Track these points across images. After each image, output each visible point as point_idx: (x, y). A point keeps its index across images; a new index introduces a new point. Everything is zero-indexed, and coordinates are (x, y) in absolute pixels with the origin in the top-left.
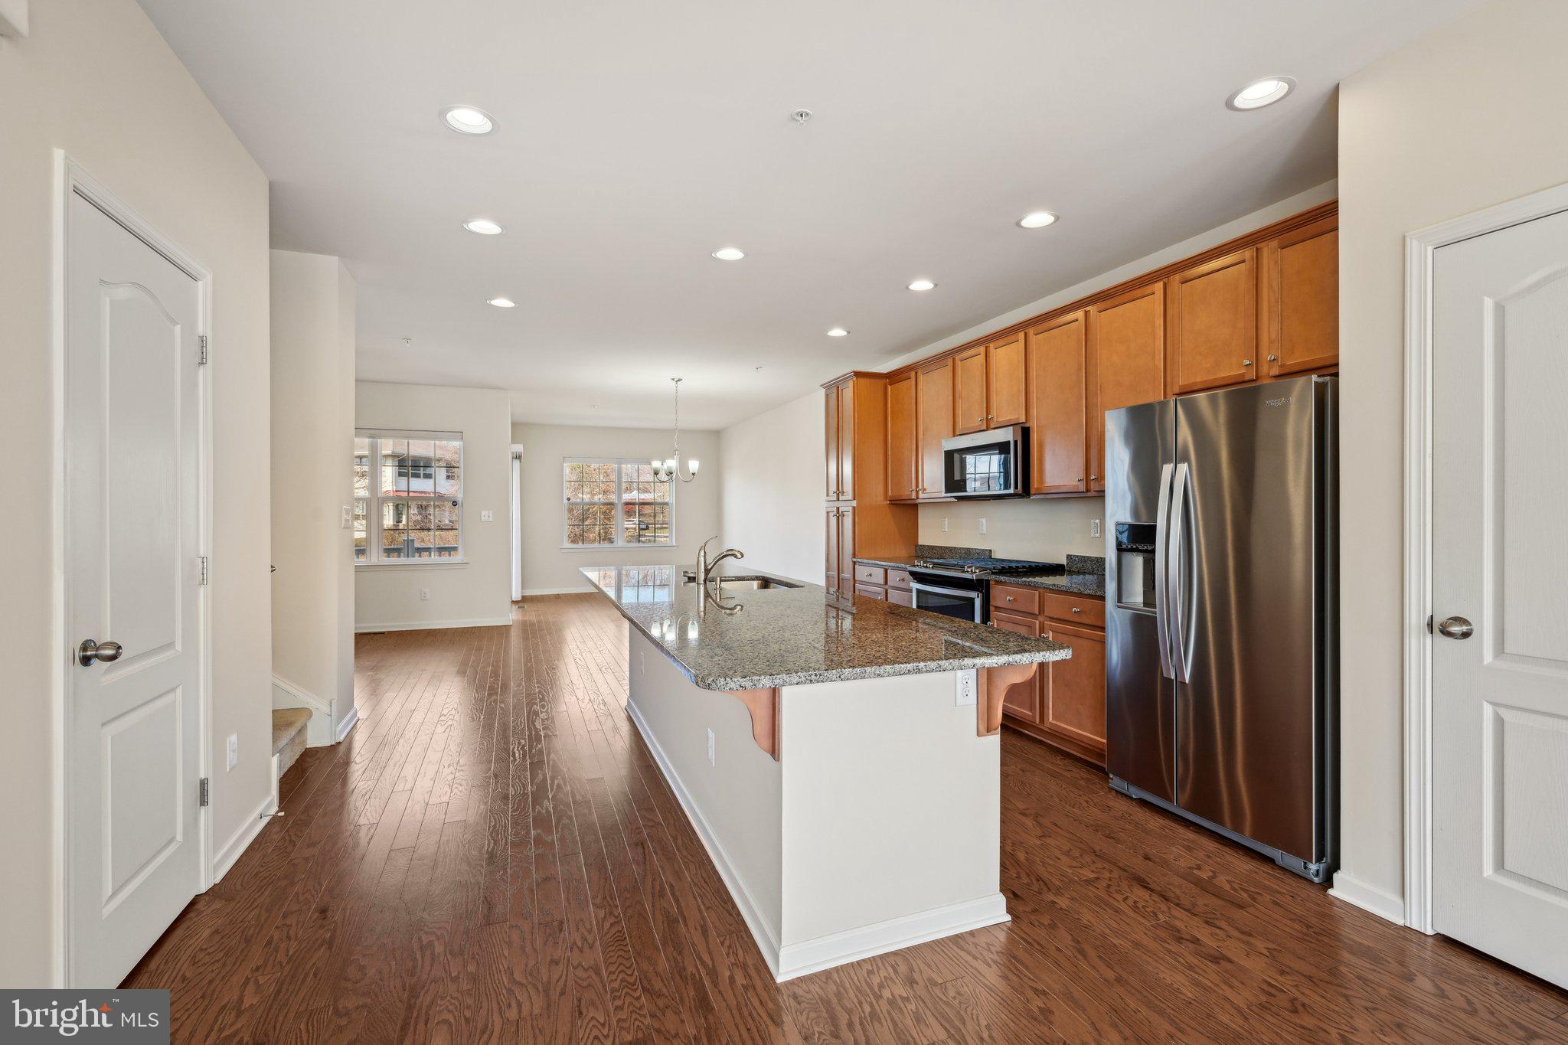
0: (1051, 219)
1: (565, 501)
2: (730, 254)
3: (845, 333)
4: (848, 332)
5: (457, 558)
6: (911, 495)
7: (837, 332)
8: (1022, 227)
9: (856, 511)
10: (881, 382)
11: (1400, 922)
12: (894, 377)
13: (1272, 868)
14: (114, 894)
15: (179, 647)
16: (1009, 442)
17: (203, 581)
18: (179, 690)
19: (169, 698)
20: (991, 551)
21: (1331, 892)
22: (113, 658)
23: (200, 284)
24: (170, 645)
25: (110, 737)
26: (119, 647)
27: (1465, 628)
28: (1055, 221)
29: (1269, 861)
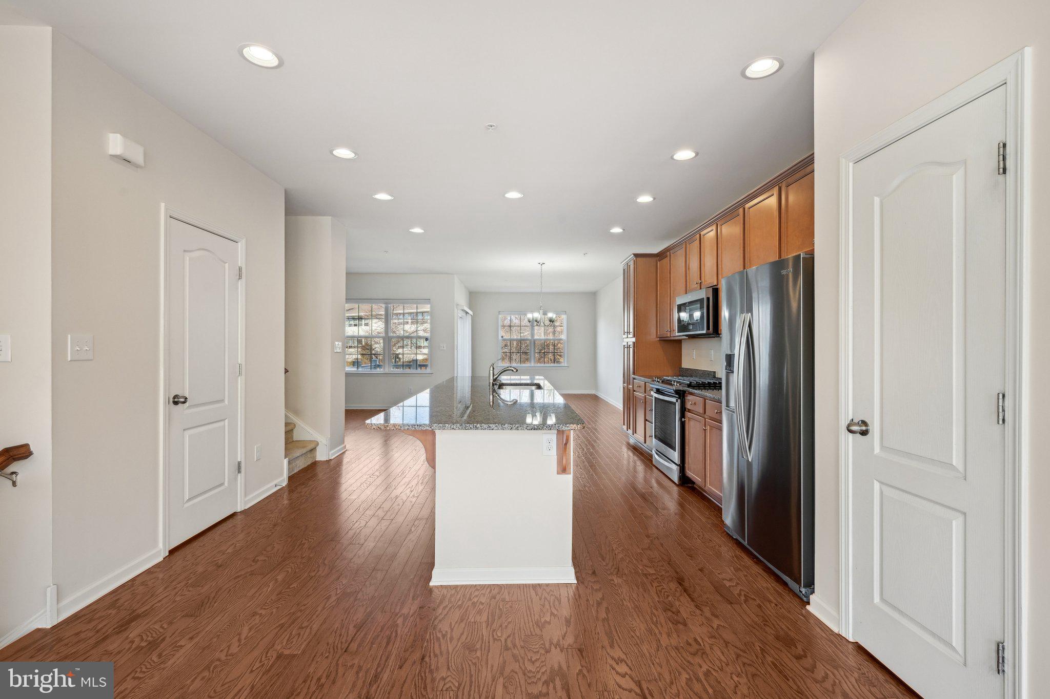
0: (693, 155)
1: (500, 338)
2: (513, 195)
3: (621, 230)
4: (624, 230)
5: (428, 370)
6: (667, 334)
7: (617, 230)
8: (675, 160)
9: (635, 345)
10: (653, 260)
11: (836, 630)
12: (661, 255)
13: (784, 589)
14: (190, 500)
15: (226, 402)
16: (704, 298)
17: (240, 374)
18: (227, 421)
19: (221, 424)
20: (715, 372)
21: (808, 607)
22: (184, 402)
23: (239, 243)
24: (223, 401)
25: (188, 436)
26: (186, 398)
27: (864, 428)
28: (695, 157)
29: (785, 584)
